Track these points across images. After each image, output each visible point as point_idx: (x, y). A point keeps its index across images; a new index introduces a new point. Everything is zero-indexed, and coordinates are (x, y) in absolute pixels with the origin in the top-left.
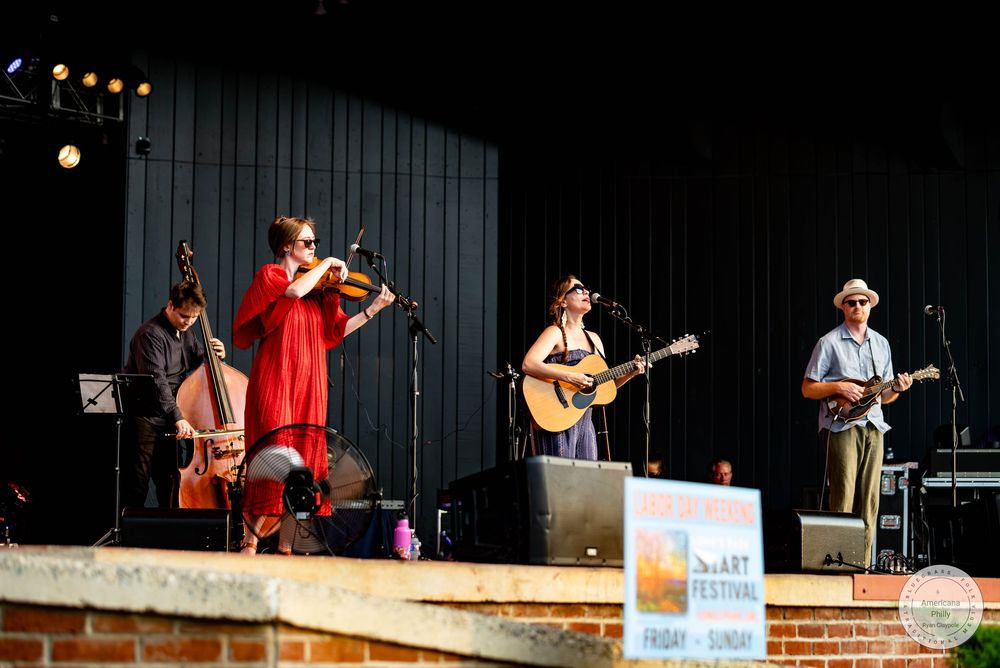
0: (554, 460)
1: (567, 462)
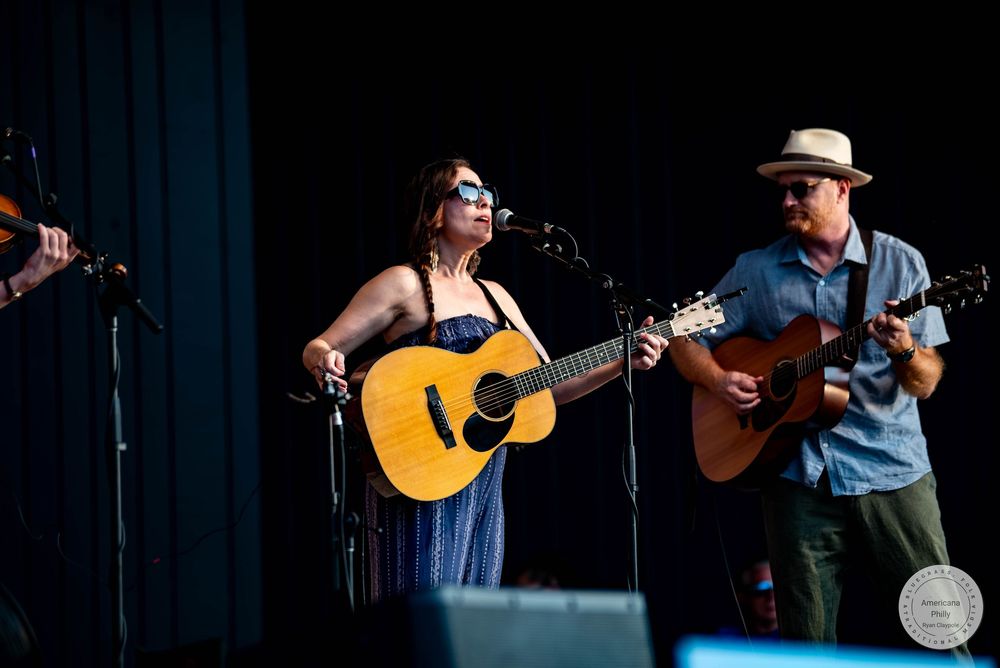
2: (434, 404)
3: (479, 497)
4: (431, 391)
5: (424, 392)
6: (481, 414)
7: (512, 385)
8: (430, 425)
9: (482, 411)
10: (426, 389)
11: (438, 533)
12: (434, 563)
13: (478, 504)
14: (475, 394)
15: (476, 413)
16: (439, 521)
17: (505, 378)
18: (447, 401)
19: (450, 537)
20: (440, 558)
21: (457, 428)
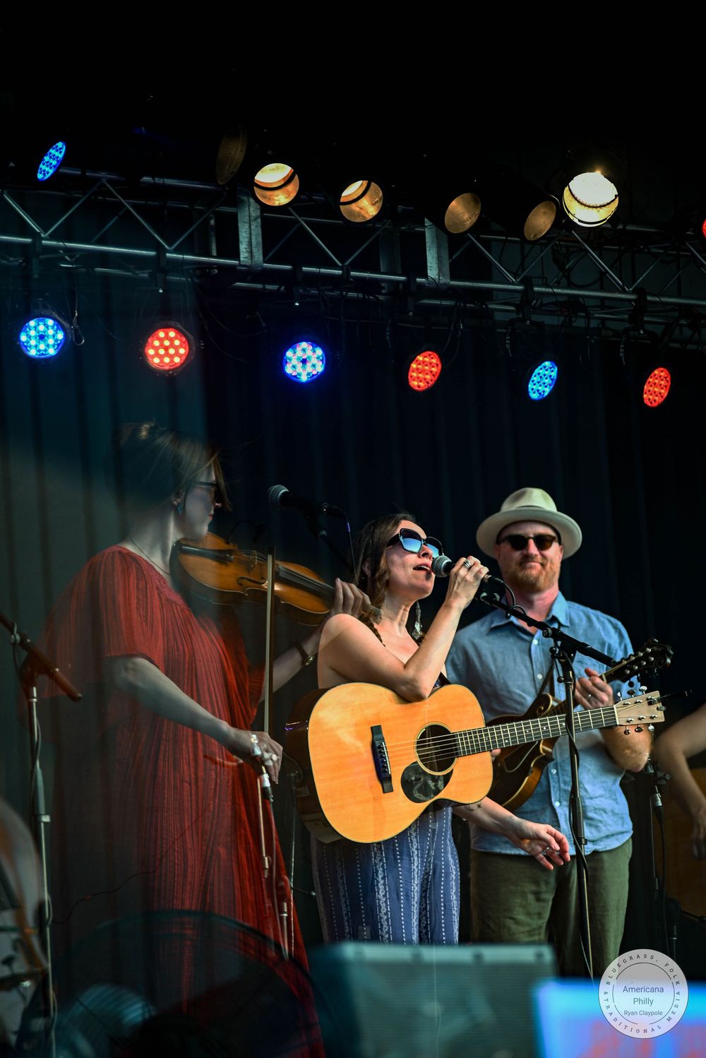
0: (372, 952)
1: (401, 953)
2: (377, 745)
3: (422, 854)
4: (376, 730)
5: (370, 731)
6: (420, 764)
7: (455, 741)
8: (371, 766)
9: (422, 761)
10: (372, 728)
11: (382, 894)
12: (382, 925)
13: (422, 862)
14: (418, 743)
15: (416, 762)
16: (382, 882)
17: (449, 733)
18: (389, 745)
19: (395, 897)
20: (387, 920)
21: (396, 773)
